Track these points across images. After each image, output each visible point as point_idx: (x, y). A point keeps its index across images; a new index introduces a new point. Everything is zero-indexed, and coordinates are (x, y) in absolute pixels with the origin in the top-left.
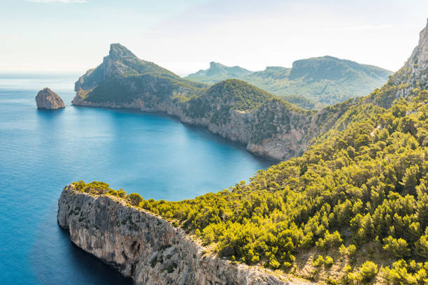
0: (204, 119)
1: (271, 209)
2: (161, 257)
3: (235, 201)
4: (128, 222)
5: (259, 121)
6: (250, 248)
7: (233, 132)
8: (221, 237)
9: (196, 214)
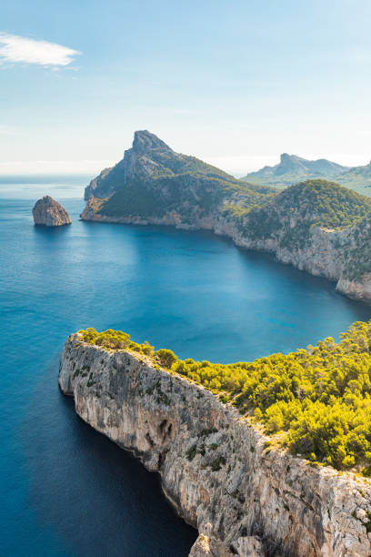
0: (269, 242)
2: (203, 446)
3: (318, 369)
4: (155, 391)
5: (358, 245)
6: (339, 443)
7: (315, 262)
8: (294, 423)
9: (255, 386)
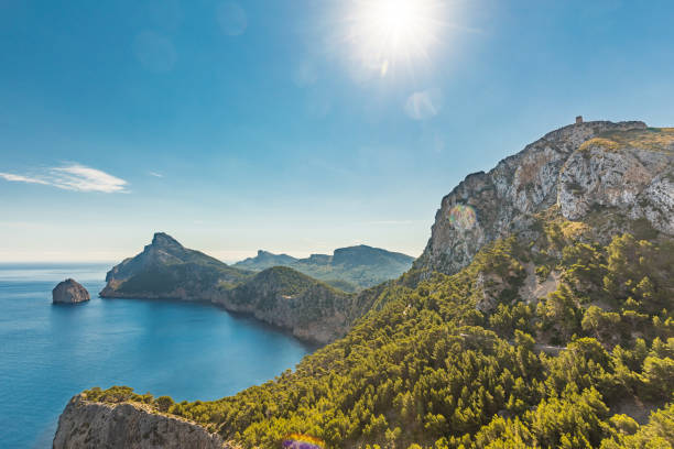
0: (250, 306)
1: (317, 398)
3: (281, 393)
4: (152, 435)
5: (305, 305)
7: (279, 318)
8: (264, 438)
9: (236, 413)
